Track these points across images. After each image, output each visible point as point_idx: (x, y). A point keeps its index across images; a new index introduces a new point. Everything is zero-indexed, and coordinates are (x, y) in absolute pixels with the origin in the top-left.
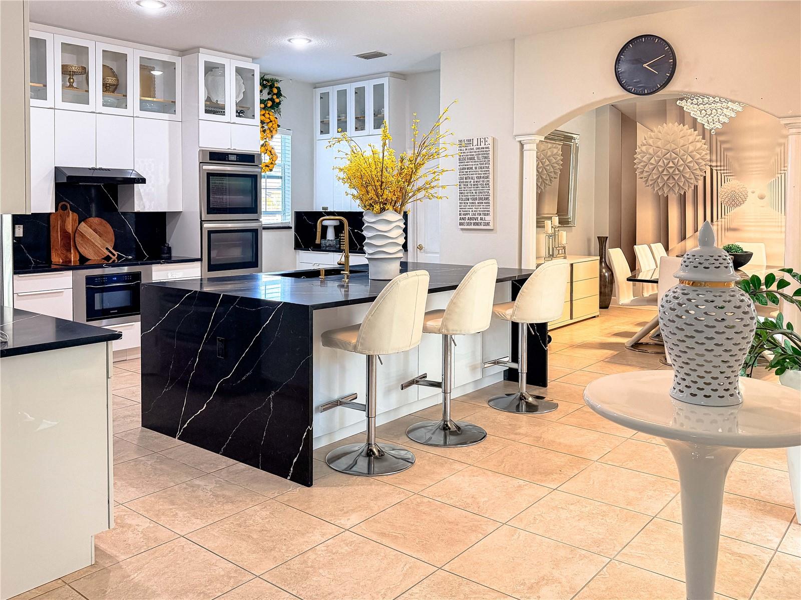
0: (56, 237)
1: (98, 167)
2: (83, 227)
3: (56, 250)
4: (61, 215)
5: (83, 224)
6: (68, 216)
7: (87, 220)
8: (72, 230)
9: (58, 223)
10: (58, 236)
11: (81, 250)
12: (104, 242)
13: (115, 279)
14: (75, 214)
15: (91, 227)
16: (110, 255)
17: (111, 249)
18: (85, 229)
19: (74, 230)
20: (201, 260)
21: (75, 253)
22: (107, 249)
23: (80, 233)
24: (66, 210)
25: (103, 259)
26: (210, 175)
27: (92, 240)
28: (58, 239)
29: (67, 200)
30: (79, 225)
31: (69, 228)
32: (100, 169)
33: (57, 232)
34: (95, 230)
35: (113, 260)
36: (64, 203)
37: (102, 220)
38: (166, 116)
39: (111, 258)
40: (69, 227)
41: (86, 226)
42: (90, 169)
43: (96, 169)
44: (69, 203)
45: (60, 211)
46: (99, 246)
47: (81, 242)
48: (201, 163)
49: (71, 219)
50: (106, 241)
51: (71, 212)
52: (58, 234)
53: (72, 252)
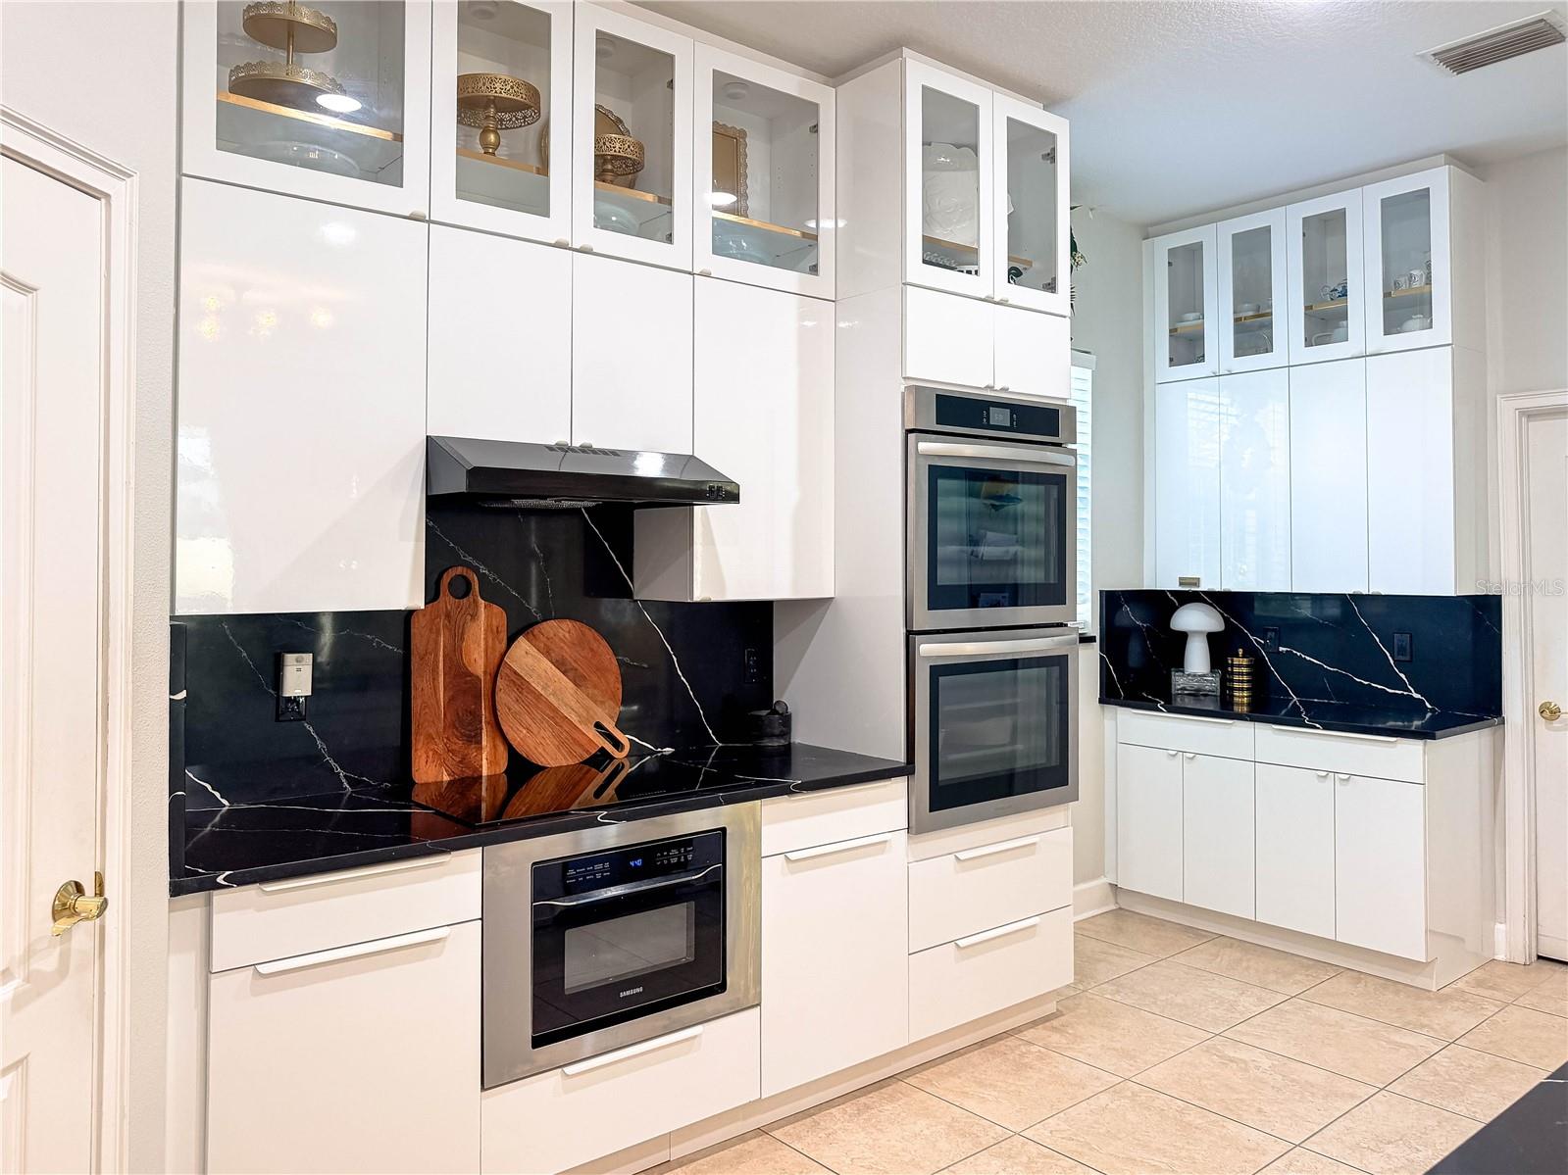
0: (431, 692)
1: (577, 444)
2: (525, 656)
3: (430, 737)
4: (448, 616)
5: (522, 644)
6: (474, 616)
7: (536, 629)
8: (486, 667)
9: (437, 643)
10: (435, 689)
11: (518, 736)
12: (591, 704)
13: (639, 862)
14: (496, 609)
15: (547, 653)
16: (610, 748)
17: (611, 727)
18: (529, 660)
19: (492, 668)
20: (907, 770)
21: (495, 746)
22: (598, 725)
23: (513, 677)
24: (466, 594)
25: (585, 762)
26: (938, 473)
27: (552, 699)
28: (438, 702)
29: (469, 559)
30: (509, 646)
31: (477, 661)
32: (586, 449)
33: (435, 670)
34: (560, 665)
35: (615, 763)
36: (459, 570)
37: (586, 629)
38: (789, 279)
39: (612, 758)
40: (476, 656)
41: (533, 651)
42: (550, 448)
43: (572, 450)
44: (476, 570)
45: (446, 600)
46: (574, 719)
47: (516, 707)
48: (909, 431)
49: (484, 622)
50: (595, 702)
51: (482, 602)
52: (435, 679)
53: (484, 743)
